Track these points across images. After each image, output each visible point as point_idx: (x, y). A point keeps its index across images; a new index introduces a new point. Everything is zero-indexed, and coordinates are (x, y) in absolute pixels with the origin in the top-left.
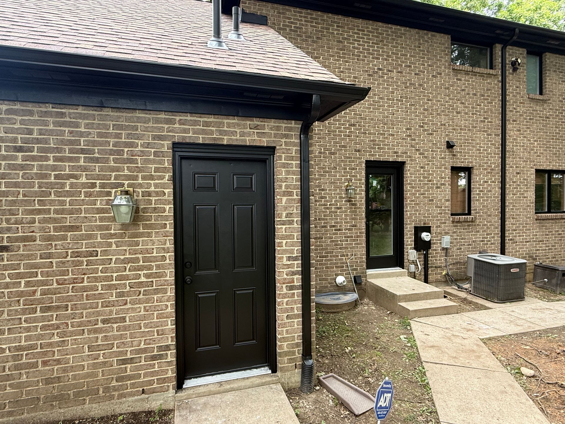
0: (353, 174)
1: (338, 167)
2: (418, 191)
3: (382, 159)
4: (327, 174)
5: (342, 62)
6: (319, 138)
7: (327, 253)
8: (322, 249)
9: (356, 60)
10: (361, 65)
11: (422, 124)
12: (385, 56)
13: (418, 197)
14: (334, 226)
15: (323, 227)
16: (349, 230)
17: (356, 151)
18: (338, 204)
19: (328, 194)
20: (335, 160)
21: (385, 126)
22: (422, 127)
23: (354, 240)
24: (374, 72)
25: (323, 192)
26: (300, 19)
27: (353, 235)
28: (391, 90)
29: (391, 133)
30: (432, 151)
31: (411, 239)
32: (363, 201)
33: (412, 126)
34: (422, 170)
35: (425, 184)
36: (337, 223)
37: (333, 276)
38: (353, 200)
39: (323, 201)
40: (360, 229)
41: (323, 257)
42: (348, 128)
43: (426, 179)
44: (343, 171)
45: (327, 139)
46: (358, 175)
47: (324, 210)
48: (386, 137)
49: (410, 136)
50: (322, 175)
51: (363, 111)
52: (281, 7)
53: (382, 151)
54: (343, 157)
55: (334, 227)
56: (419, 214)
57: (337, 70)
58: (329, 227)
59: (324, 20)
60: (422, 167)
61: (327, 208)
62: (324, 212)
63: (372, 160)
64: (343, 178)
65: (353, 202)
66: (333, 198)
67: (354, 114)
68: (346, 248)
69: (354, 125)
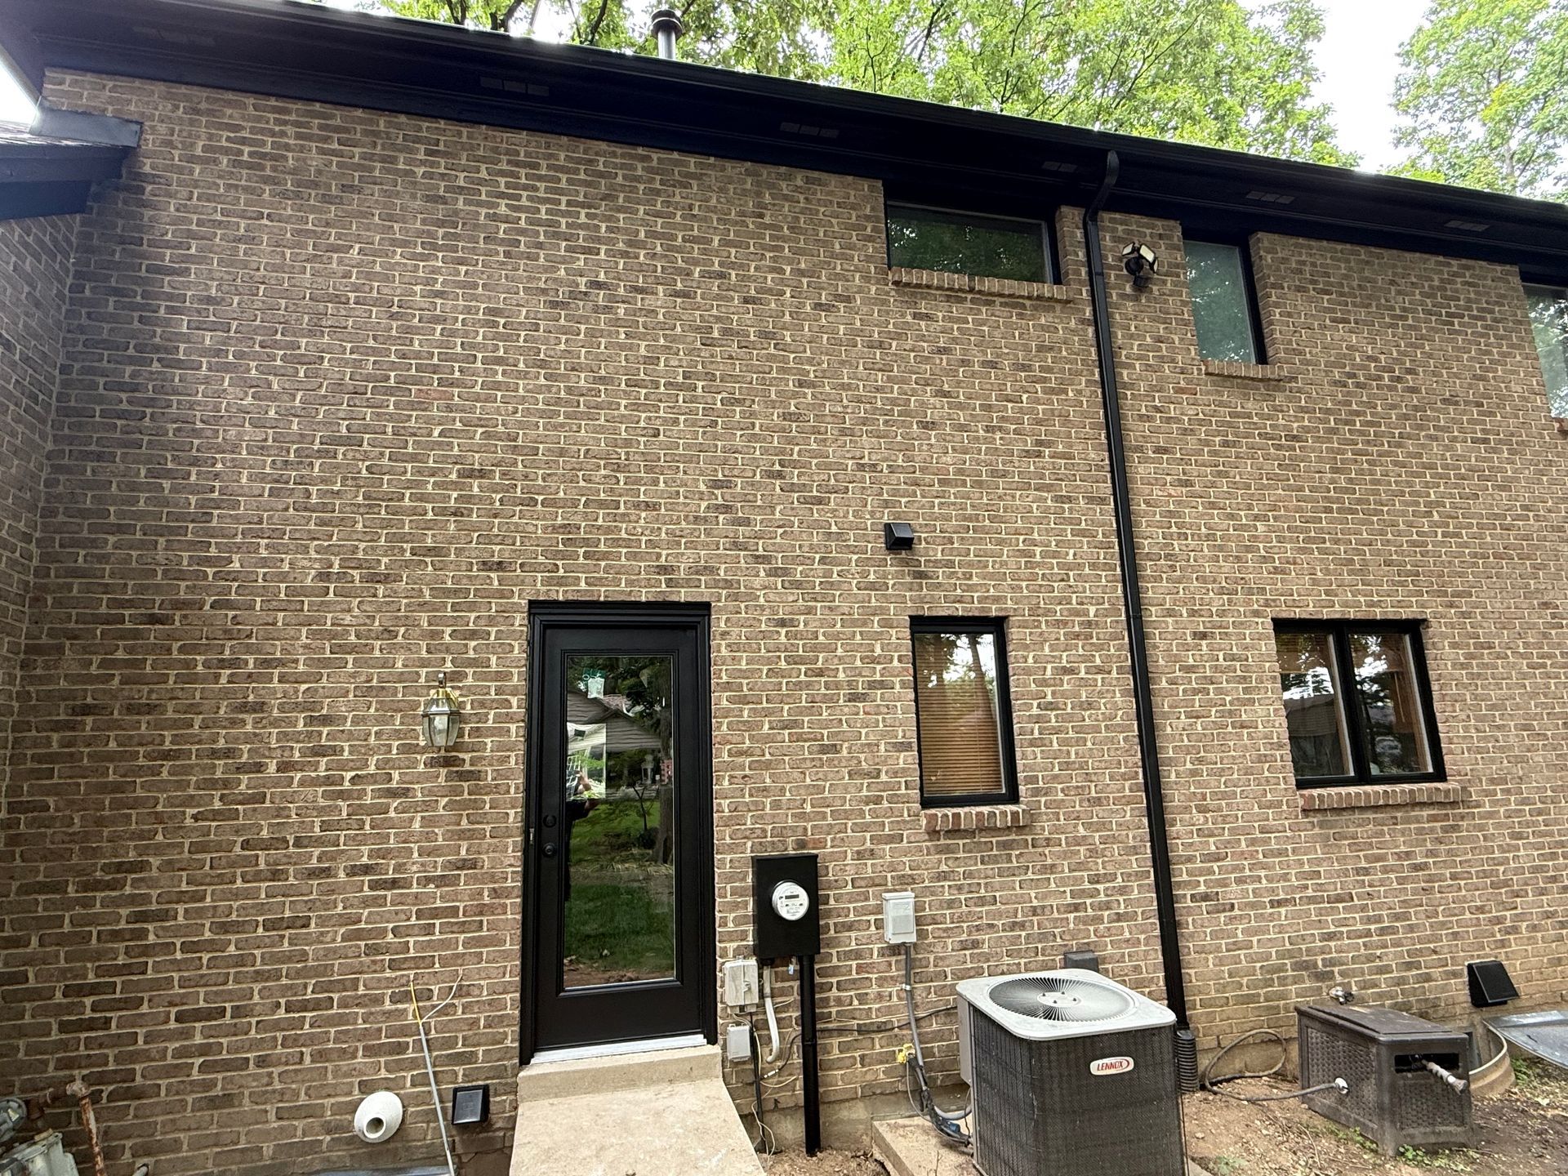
0: (471, 654)
1: (402, 630)
2: (768, 713)
3: (602, 593)
4: (350, 658)
5: (440, 264)
6: (322, 523)
7: (329, 987)
8: (299, 974)
9: (501, 258)
10: (520, 272)
11: (777, 467)
12: (621, 244)
13: (769, 739)
14: (367, 869)
15: (313, 874)
16: (441, 881)
17: (486, 566)
18: (396, 775)
19: (350, 736)
20: (387, 603)
21: (621, 476)
22: (780, 475)
23: (463, 927)
24: (574, 295)
25: (325, 730)
26: (277, 129)
27: (461, 905)
28: (643, 351)
29: (642, 498)
30: (822, 561)
31: (741, 912)
32: (513, 761)
33: (736, 472)
34: (783, 631)
35: (799, 685)
36: (385, 854)
37: (350, 1093)
38: (467, 756)
39: (323, 766)
40: (493, 878)
41: (305, 1006)
42: (455, 485)
43: (803, 668)
44: (424, 644)
45: (359, 526)
46: (494, 659)
47: (322, 802)
48: (624, 515)
50: (325, 663)
51: (521, 425)
52: (205, 95)
53: (603, 563)
54: (427, 593)
55: (366, 873)
56: (776, 805)
57: (418, 288)
58: (342, 874)
59: (376, 134)
60: (782, 623)
61: (342, 795)
62: (321, 811)
63: (561, 598)
64: (423, 672)
65: (467, 767)
66: (372, 751)
67: (487, 435)
68: (417, 962)
69: (482, 474)
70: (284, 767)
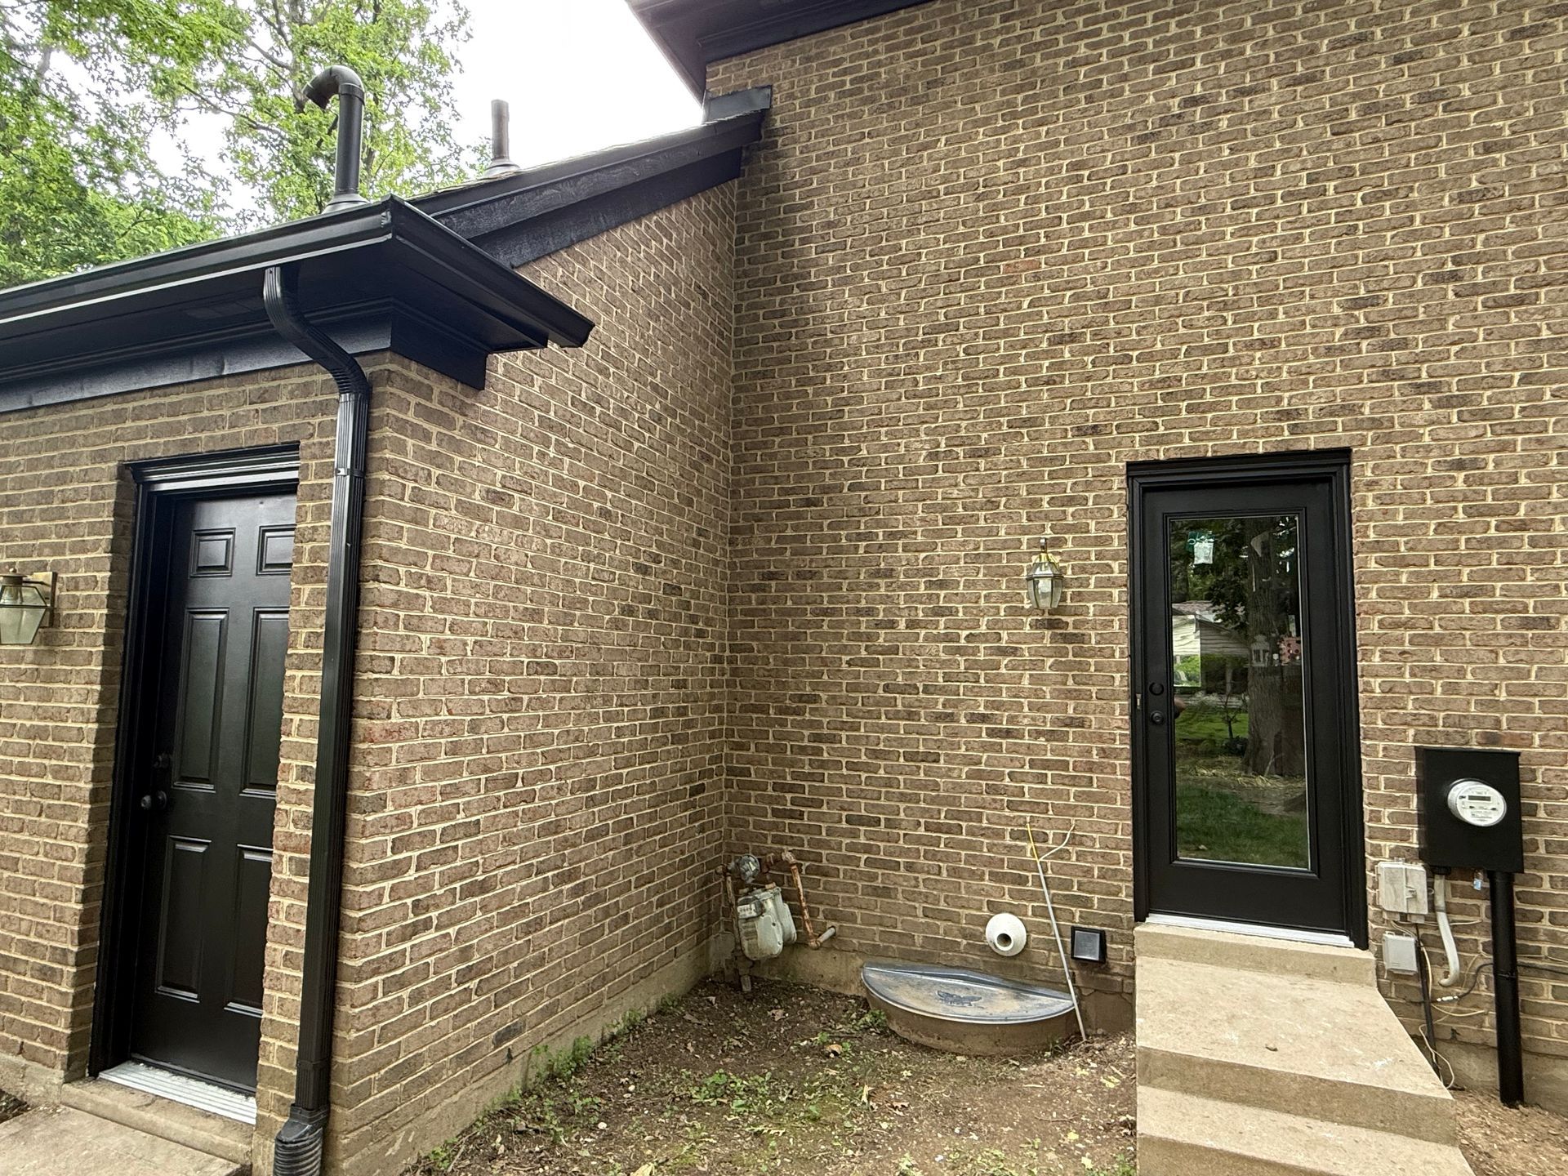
0: (1070, 520)
1: (1004, 500)
2: (1436, 577)
3: (1209, 449)
4: (959, 528)
5: (1021, 131)
6: (929, 407)
7: (958, 816)
8: (933, 800)
9: (1083, 105)
10: (1104, 114)
11: (1450, 267)
12: (1221, 44)
13: (1437, 608)
14: (984, 718)
15: (940, 717)
16: (1051, 736)
17: (1081, 431)
18: (1005, 635)
19: (964, 599)
20: (989, 476)
21: (1229, 315)
22: (1454, 276)
23: (1074, 781)
24: (1165, 122)
25: (942, 593)
27: (1071, 760)
28: (1253, 164)
29: (1256, 335)
30: (1525, 380)
31: (1400, 809)
32: (1116, 625)
33: (1385, 284)
34: (1461, 476)
35: (1488, 543)
36: (999, 706)
37: (980, 909)
38: (1070, 620)
39: (942, 626)
40: (1101, 738)
41: (939, 828)
42: (1046, 354)
43: (1493, 521)
44: (1024, 513)
45: (960, 406)
46: (1092, 525)
47: (943, 656)
48: (1233, 358)
49: (1372, 332)
50: (939, 533)
51: (1112, 280)
52: (814, 41)
53: (1209, 416)
54: (1024, 463)
55: (983, 722)
56: (1450, 689)
57: (1000, 163)
58: (963, 721)
60: (1460, 465)
61: (959, 651)
62: (943, 663)
63: (1162, 457)
64: (1025, 538)
65: (1071, 630)
66: (982, 612)
67: (1076, 298)
68: (1033, 807)
69: (1073, 338)
70: (911, 624)
